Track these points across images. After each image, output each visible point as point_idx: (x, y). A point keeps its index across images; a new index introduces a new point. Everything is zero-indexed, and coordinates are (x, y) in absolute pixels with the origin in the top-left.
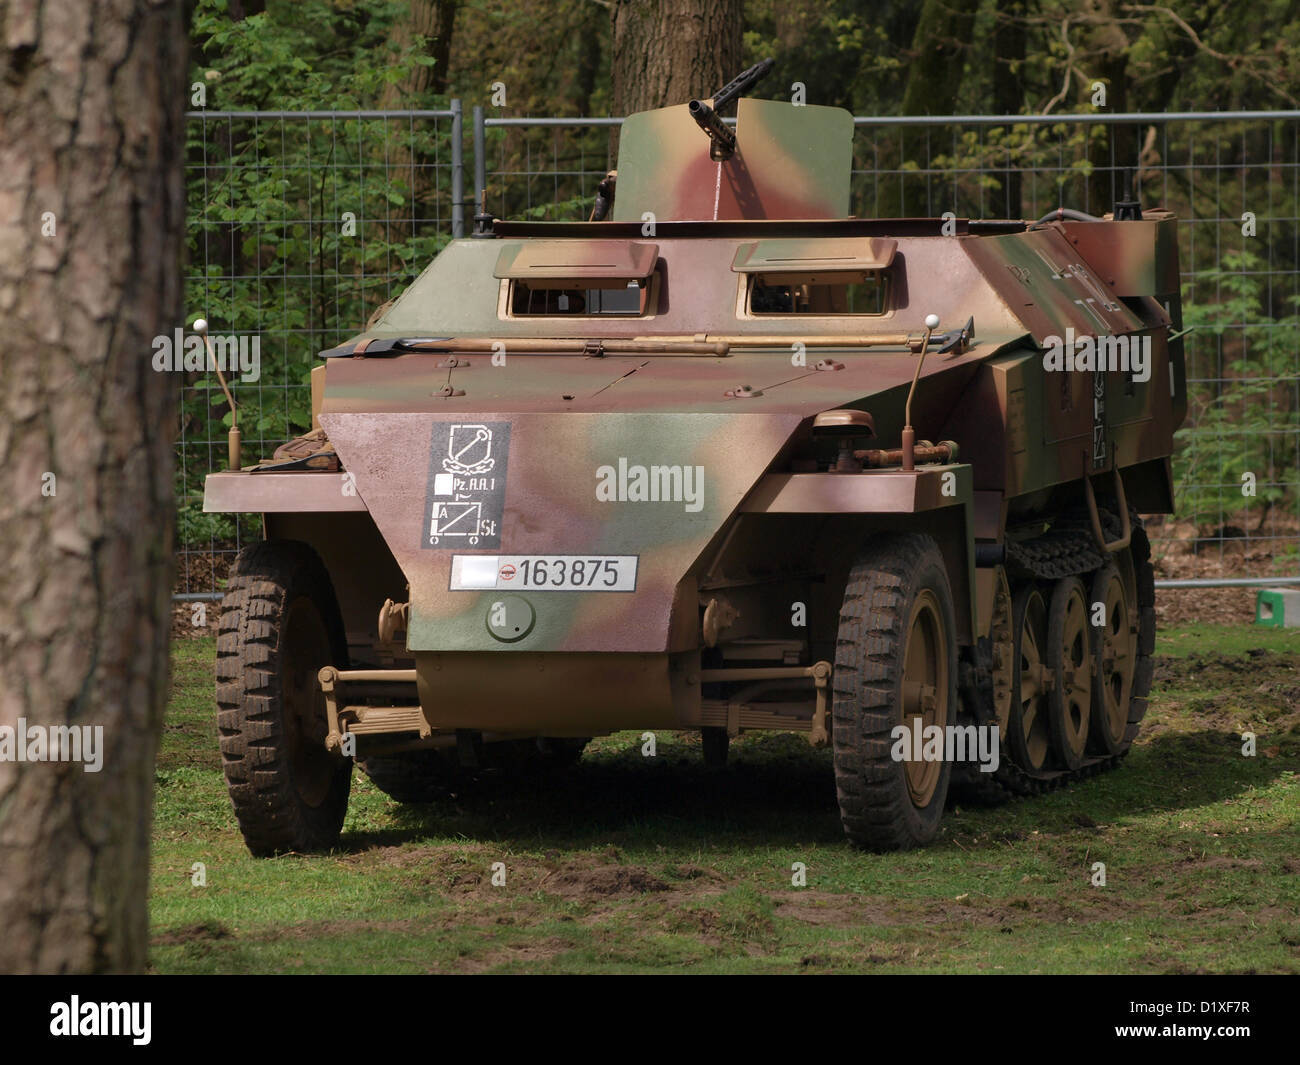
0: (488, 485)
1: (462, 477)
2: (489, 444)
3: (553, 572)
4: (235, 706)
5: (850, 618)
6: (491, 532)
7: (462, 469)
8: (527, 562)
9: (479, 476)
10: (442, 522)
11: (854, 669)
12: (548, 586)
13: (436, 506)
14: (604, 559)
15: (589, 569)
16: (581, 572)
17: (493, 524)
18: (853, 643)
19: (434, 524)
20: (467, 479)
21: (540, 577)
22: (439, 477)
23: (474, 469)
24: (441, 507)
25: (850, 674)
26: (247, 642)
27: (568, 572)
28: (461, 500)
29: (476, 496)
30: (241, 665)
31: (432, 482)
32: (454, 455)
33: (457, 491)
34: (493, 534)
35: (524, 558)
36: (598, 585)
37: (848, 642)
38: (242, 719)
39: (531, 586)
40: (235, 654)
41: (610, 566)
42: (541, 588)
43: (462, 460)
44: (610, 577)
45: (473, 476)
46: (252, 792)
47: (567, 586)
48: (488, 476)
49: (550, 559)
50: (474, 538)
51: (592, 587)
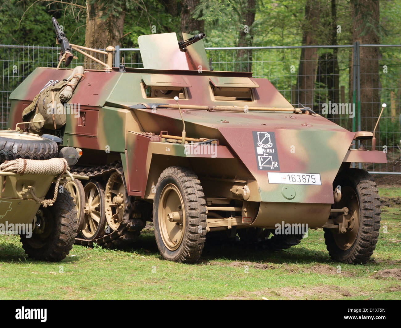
0: (272, 151)
1: (265, 149)
2: (270, 139)
3: (297, 179)
4: (197, 217)
5: (368, 194)
6: (276, 165)
7: (264, 146)
8: (289, 175)
9: (269, 148)
10: (262, 162)
11: (372, 210)
12: (297, 183)
13: (259, 157)
14: (310, 175)
15: (307, 178)
16: (305, 178)
17: (277, 163)
18: (370, 202)
19: (260, 163)
20: (266, 149)
21: (294, 179)
22: (257, 148)
23: (267, 146)
24: (261, 157)
25: (371, 211)
26: (199, 198)
27: (301, 179)
28: (266, 155)
29: (270, 154)
30: (199, 204)
31: (256, 149)
32: (260, 141)
33: (264, 153)
34: (277, 166)
35: (288, 174)
36: (310, 183)
37: (369, 202)
38: (200, 221)
39: (292, 183)
40: (196, 201)
41: (313, 177)
42: (294, 183)
43: (263, 143)
44: (313, 180)
45: (267, 148)
46: (197, 244)
47: (302, 183)
48: (272, 148)
49: (296, 174)
50: (272, 168)
51: (309, 183)
